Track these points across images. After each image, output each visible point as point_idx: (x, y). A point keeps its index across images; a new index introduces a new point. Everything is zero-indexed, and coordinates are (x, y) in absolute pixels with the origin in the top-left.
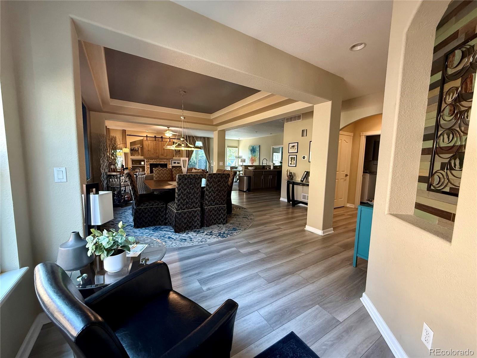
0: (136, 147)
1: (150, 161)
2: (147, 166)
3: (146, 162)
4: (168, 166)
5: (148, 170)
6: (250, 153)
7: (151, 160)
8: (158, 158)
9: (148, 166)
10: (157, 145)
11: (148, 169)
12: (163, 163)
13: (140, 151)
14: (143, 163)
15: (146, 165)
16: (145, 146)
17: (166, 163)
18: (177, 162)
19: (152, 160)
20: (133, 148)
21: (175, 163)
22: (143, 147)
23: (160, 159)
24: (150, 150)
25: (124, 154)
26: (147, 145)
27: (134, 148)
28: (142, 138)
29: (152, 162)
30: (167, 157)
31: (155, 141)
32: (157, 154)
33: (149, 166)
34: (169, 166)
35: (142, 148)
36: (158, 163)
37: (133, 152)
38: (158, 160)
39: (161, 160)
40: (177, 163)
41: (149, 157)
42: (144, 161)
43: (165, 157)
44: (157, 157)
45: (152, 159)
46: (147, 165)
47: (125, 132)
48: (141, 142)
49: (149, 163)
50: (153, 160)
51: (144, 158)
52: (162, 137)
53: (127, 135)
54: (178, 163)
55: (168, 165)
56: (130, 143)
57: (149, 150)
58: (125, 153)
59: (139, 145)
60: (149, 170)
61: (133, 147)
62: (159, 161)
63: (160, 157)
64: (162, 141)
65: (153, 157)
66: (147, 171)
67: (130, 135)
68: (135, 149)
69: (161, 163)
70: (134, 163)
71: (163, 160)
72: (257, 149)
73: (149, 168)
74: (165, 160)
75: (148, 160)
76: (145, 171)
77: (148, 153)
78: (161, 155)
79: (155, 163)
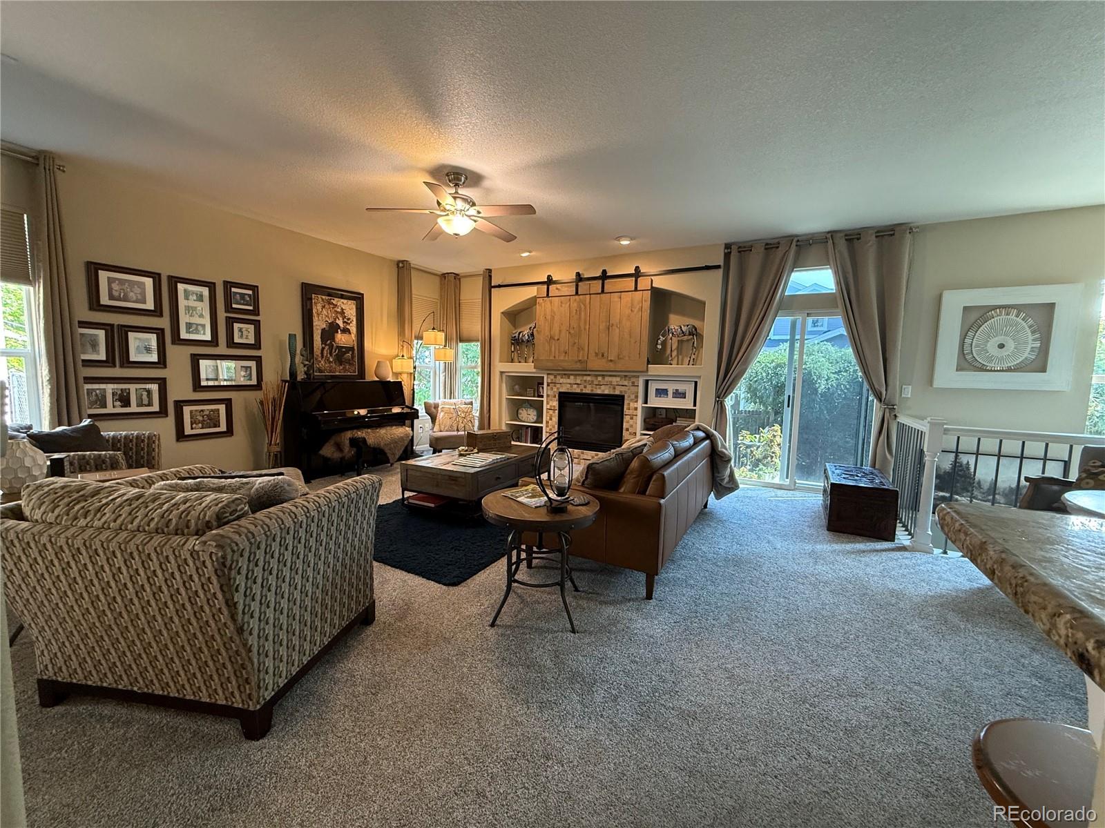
1: (561, 381)
2: (548, 403)
3: (548, 385)
4: (625, 407)
5: (551, 419)
7: (563, 376)
8: (584, 369)
9: (551, 403)
10: (583, 314)
11: (551, 412)
12: (607, 392)
15: (546, 400)
17: (617, 392)
18: (671, 388)
19: (568, 376)
21: (661, 393)
23: (597, 376)
24: (556, 338)
26: (549, 317)
28: (532, 292)
29: (569, 385)
31: (577, 297)
32: (581, 354)
33: (555, 404)
34: (632, 405)
36: (587, 390)
38: (589, 378)
39: (599, 378)
40: (670, 393)
41: (553, 365)
43: (611, 366)
44: (578, 366)
45: (566, 373)
46: (548, 396)
47: (491, 276)
49: (556, 389)
50: (572, 379)
51: (537, 369)
52: (604, 272)
53: (494, 287)
54: (679, 395)
55: (626, 402)
56: (502, 313)
57: (552, 338)
60: (555, 419)
62: (591, 383)
63: (593, 365)
64: (603, 291)
65: (565, 365)
66: (547, 422)
67: (502, 286)
69: (599, 392)
71: (607, 378)
73: (557, 411)
74: (615, 380)
75: (552, 377)
76: (542, 423)
77: (550, 350)
78: (597, 354)
79: (578, 391)
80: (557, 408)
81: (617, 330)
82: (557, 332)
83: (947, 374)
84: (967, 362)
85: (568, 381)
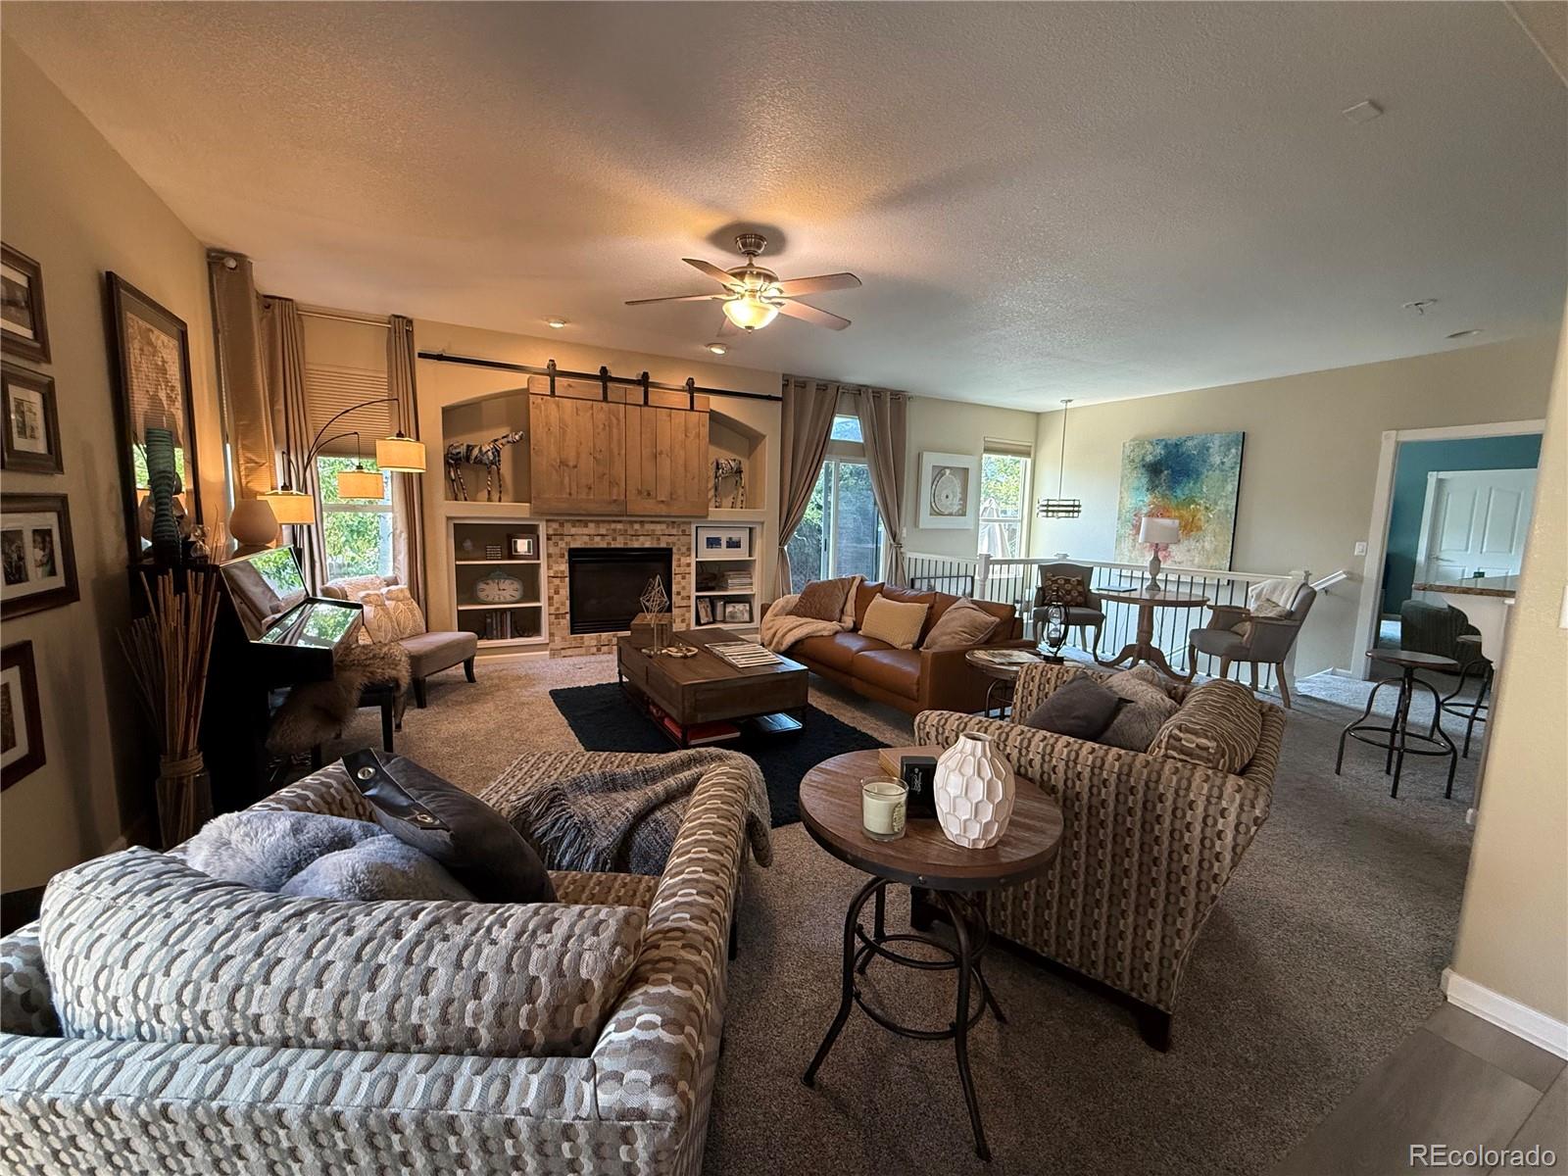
0: (483, 441)
1: (573, 531)
2: (549, 568)
3: (548, 539)
4: (674, 564)
5: (557, 592)
7: (575, 524)
8: (619, 513)
9: (556, 567)
10: (615, 430)
11: (557, 581)
12: (647, 545)
13: (506, 468)
14: (522, 546)
15: (543, 561)
16: (538, 432)
17: (663, 545)
18: (724, 535)
19: (586, 524)
20: (463, 450)
21: (713, 543)
22: (526, 439)
23: (632, 523)
24: (571, 463)
25: (397, 482)
26: (555, 429)
27: (470, 448)
28: (519, 381)
29: (583, 537)
30: (675, 510)
31: (604, 404)
32: (615, 490)
33: (564, 567)
34: (684, 560)
35: (523, 447)
36: (619, 544)
37: (467, 475)
38: (619, 526)
39: (637, 526)
40: (724, 543)
41: (564, 506)
42: (530, 531)
43: (663, 510)
44: (614, 509)
45: (581, 518)
46: (549, 556)
47: (409, 334)
48: (517, 405)
49: (562, 544)
50: (591, 529)
51: (537, 513)
52: (645, 375)
53: (421, 355)
54: (733, 544)
55: (675, 557)
56: (446, 411)
57: (563, 463)
58: (407, 479)
59: (504, 431)
60: (565, 592)
61: (462, 442)
62: (624, 533)
63: (633, 508)
64: (646, 403)
65: (593, 507)
66: (550, 598)
67: (440, 358)
68: (476, 452)
69: (636, 545)
70: (468, 544)
71: (649, 527)
72: (1216, 460)
73: (567, 579)
74: (659, 528)
75: (555, 525)
76: (537, 599)
77: (562, 482)
78: (640, 492)
79: (604, 545)
80: (567, 574)
81: (668, 461)
82: (573, 454)
85: (586, 531)
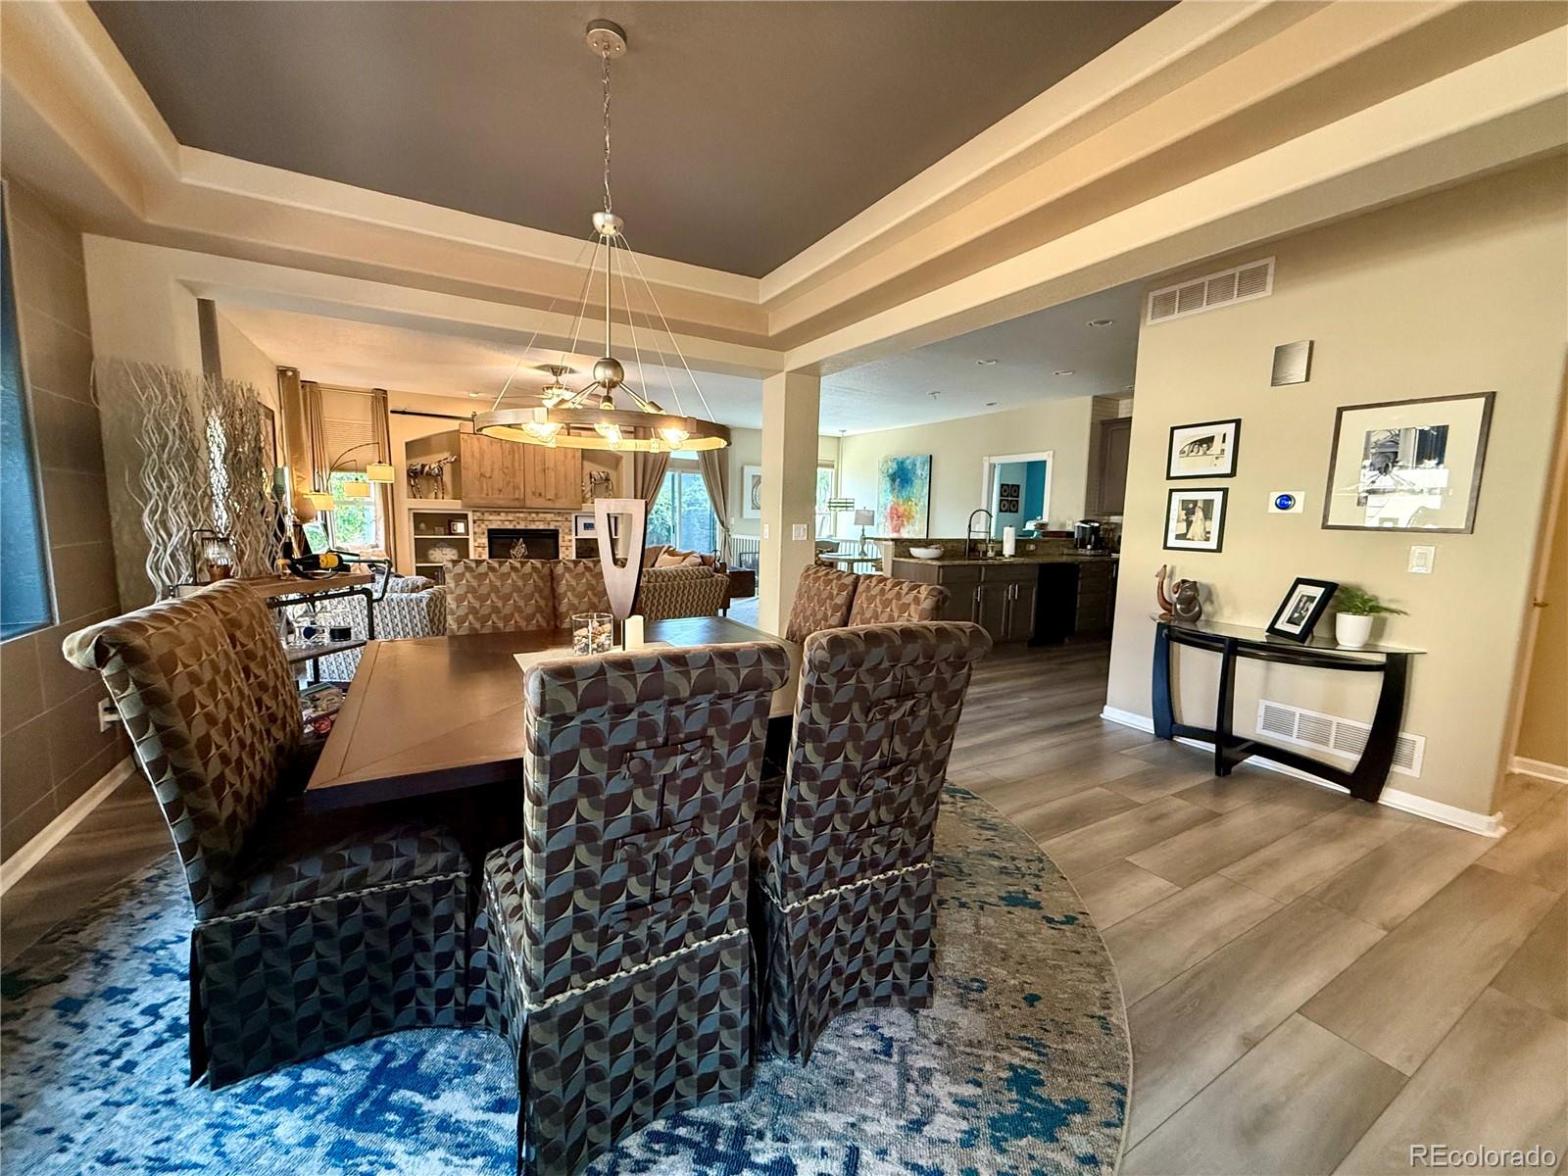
0: (432, 462)
1: (491, 518)
2: (475, 541)
3: (474, 522)
4: (560, 539)
5: (480, 556)
6: (888, 485)
7: (491, 513)
8: (519, 507)
9: (479, 541)
10: (517, 456)
11: (480, 549)
12: (541, 527)
13: (447, 477)
14: (460, 527)
15: (471, 537)
16: (466, 458)
17: (552, 527)
19: (499, 513)
20: (419, 467)
21: (588, 526)
22: (458, 460)
23: (530, 513)
24: (488, 475)
25: (378, 489)
26: (477, 454)
27: (423, 466)
28: (454, 425)
29: (497, 522)
30: (558, 505)
32: (517, 492)
33: (485, 541)
34: (567, 538)
35: (456, 465)
36: (521, 526)
37: (422, 483)
38: (522, 515)
39: (534, 515)
41: (483, 502)
42: (464, 517)
43: (551, 505)
44: (517, 504)
45: (496, 510)
46: (475, 533)
47: (385, 399)
48: (453, 441)
49: (483, 526)
50: (502, 516)
51: (466, 506)
53: (392, 412)
55: (560, 536)
56: (407, 444)
57: (483, 475)
58: (384, 486)
59: (446, 455)
60: (486, 556)
61: (417, 463)
62: (525, 519)
63: (528, 503)
65: (501, 503)
67: (404, 413)
68: (427, 468)
69: (533, 527)
70: (423, 526)
71: (541, 515)
72: (919, 472)
73: (487, 549)
74: (549, 517)
75: (478, 514)
77: (482, 488)
78: (534, 493)
79: (511, 527)
80: (487, 544)
81: (553, 474)
82: (489, 470)
83: (748, 512)
84: (756, 507)
85: (499, 518)
